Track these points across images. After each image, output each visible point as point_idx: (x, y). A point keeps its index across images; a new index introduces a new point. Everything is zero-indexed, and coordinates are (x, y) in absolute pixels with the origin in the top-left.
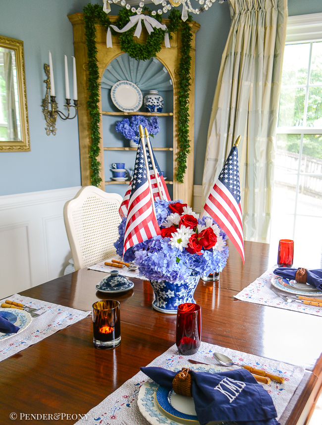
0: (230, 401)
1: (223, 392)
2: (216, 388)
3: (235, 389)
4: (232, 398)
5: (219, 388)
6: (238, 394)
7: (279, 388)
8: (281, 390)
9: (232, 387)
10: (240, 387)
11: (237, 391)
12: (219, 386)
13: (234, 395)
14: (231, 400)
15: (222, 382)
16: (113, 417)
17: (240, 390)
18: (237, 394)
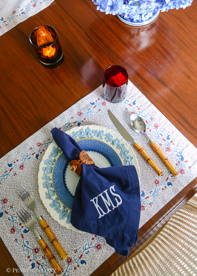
0: (99, 216)
1: (97, 206)
2: (93, 200)
3: (110, 205)
4: (102, 214)
5: (95, 200)
6: (111, 211)
7: (168, 181)
8: (169, 184)
9: (108, 202)
10: (115, 205)
11: (111, 208)
12: (97, 198)
13: (106, 211)
14: (101, 216)
15: (101, 195)
16: (22, 167)
17: (114, 207)
18: (109, 211)
